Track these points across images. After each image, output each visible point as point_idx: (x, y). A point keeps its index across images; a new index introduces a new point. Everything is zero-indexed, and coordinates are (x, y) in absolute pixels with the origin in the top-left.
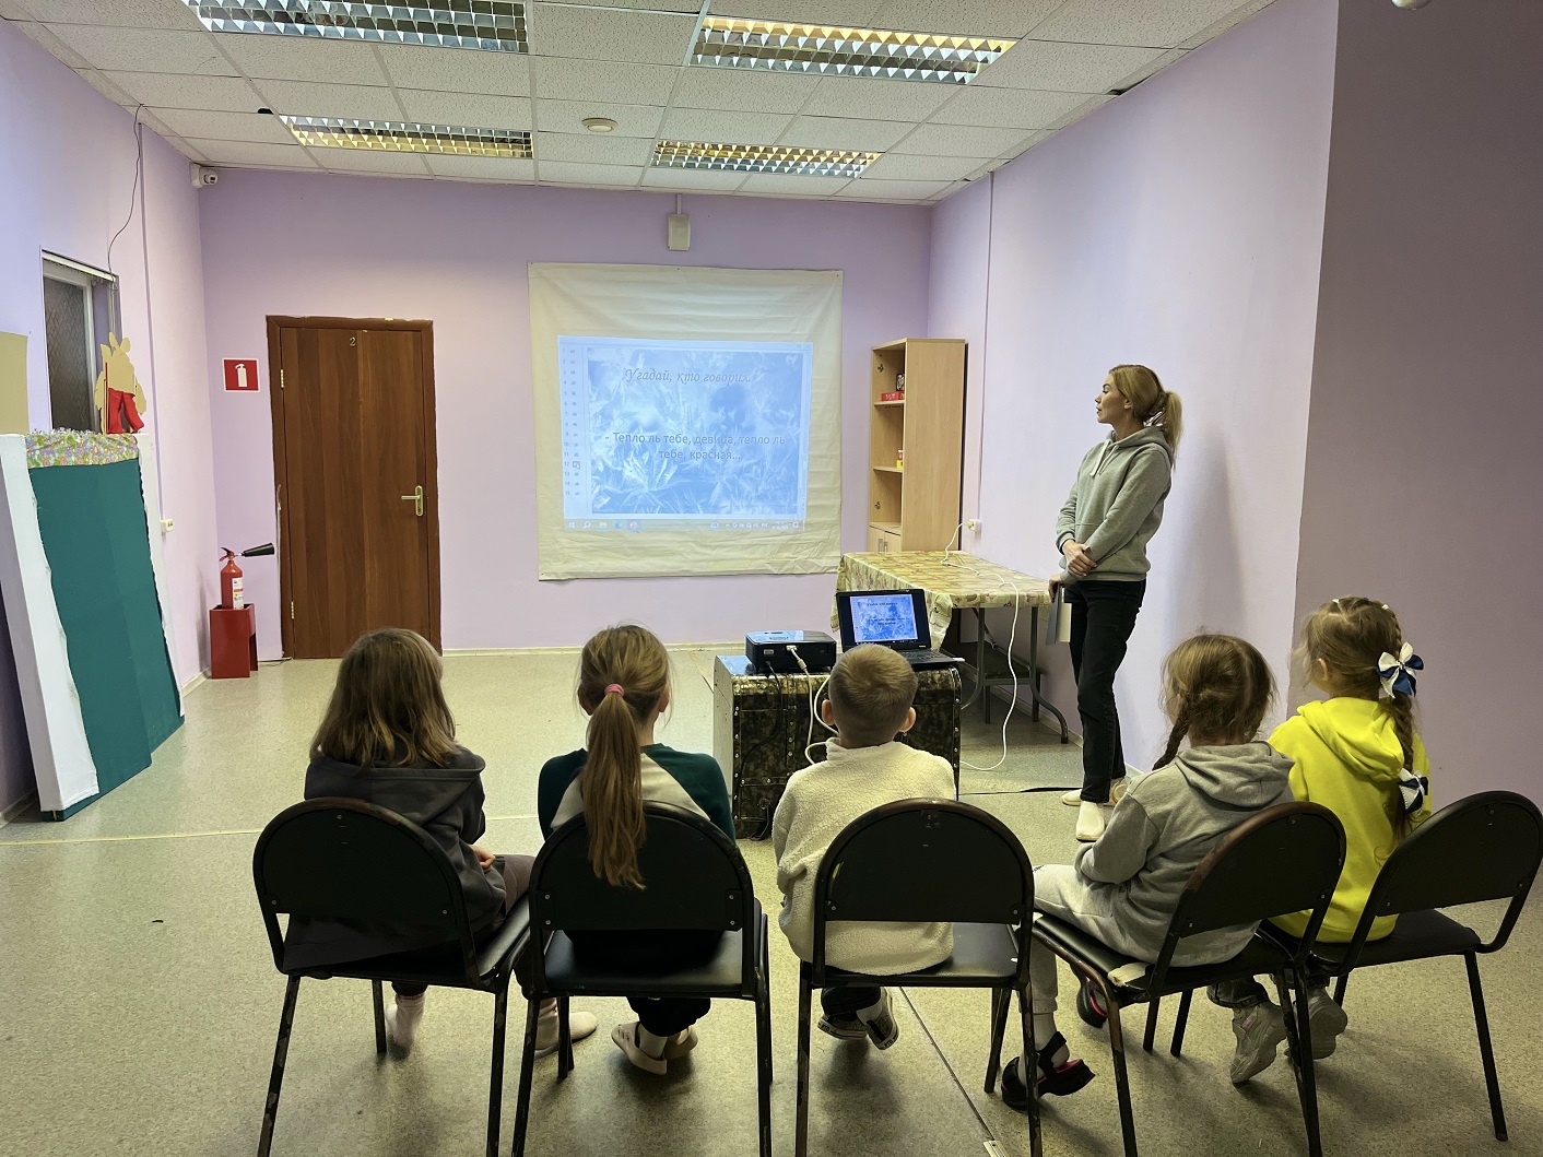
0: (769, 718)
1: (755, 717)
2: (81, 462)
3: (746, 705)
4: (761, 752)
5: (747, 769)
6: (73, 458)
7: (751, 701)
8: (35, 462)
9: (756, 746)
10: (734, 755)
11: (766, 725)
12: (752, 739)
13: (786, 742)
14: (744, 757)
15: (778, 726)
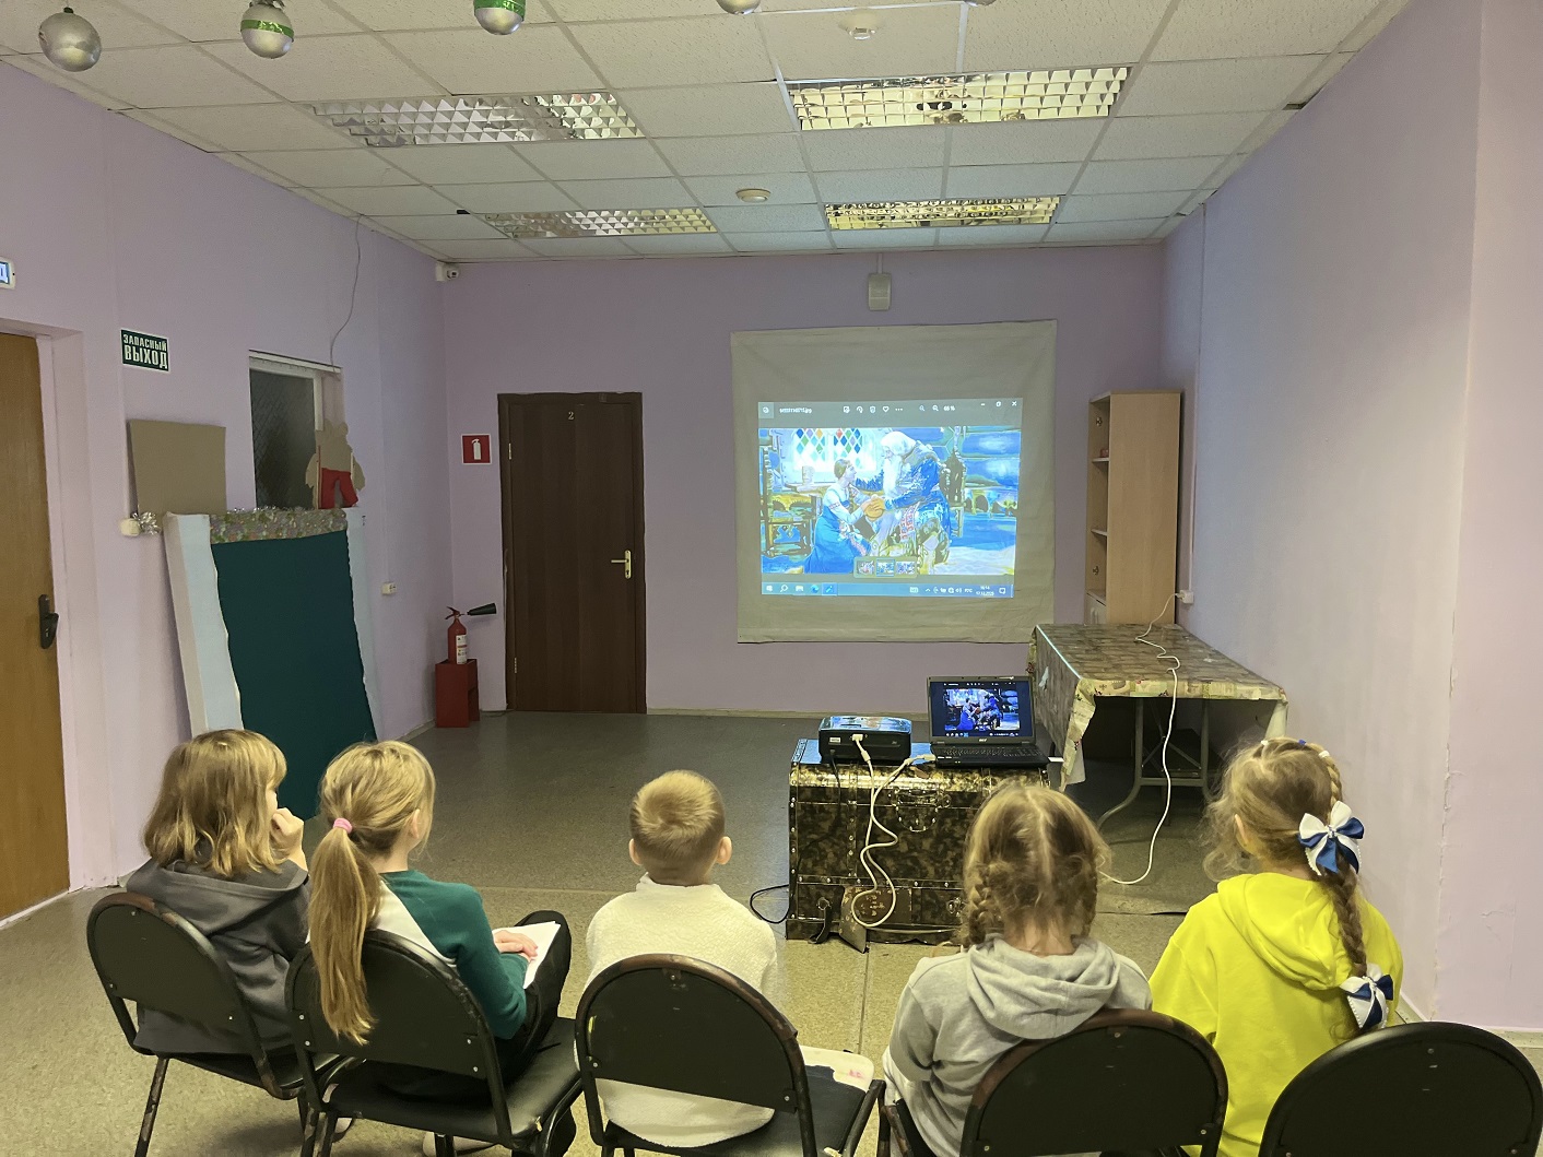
0: (828, 812)
1: (812, 810)
2: (273, 537)
3: (802, 797)
4: (819, 849)
5: (805, 865)
6: (264, 533)
7: (808, 793)
8: (220, 538)
9: (814, 842)
10: (791, 849)
11: (825, 820)
12: (810, 833)
13: (847, 840)
14: (800, 851)
15: (838, 823)
